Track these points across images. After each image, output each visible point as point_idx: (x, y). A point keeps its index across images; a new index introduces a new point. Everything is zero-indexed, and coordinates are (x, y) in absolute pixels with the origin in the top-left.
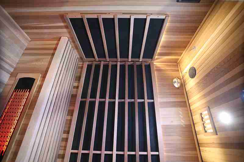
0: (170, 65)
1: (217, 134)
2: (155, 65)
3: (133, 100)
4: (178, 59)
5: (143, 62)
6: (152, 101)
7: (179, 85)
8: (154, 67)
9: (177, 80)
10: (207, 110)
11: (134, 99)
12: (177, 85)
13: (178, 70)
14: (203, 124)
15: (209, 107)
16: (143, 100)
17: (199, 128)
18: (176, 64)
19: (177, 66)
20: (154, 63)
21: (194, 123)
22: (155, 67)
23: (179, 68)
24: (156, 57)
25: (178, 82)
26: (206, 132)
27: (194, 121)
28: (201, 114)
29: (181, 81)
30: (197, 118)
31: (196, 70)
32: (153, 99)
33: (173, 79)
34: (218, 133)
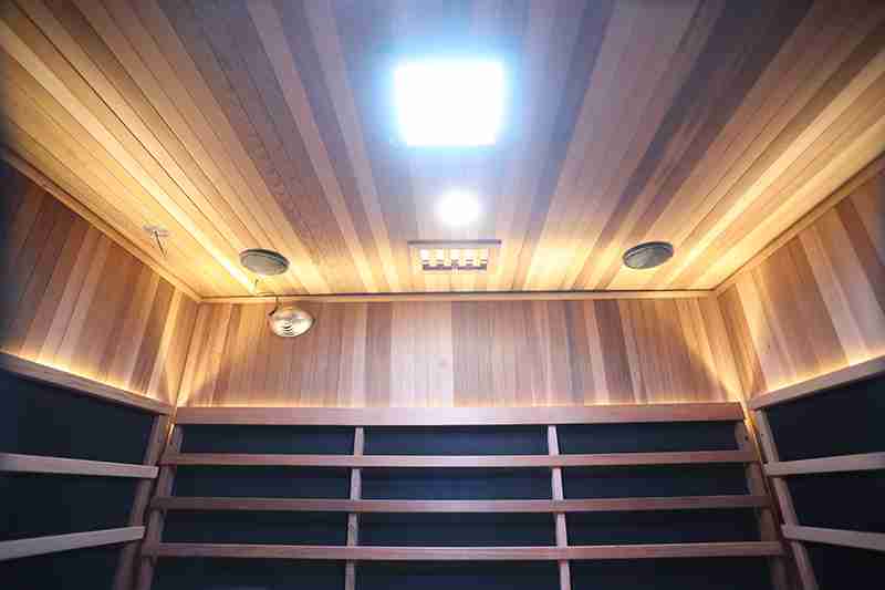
0: (206, 335)
1: (500, 242)
2: (189, 402)
3: (353, 522)
4: (186, 299)
5: (163, 462)
6: (359, 434)
7: (301, 315)
8: (204, 406)
9: (278, 319)
10: (420, 249)
11: (346, 515)
12: (302, 326)
13: (235, 305)
14: (459, 268)
15: (411, 243)
16: (356, 477)
17: (466, 281)
18: (205, 310)
19: (217, 309)
20: (181, 403)
21: (448, 290)
22: (201, 400)
23: (225, 300)
24: (152, 395)
25: (288, 319)
26: (483, 267)
27: (442, 290)
28: (426, 267)
29: (287, 304)
30: (434, 281)
31: (256, 247)
32: (351, 430)
33: (273, 334)
34: (497, 238)
